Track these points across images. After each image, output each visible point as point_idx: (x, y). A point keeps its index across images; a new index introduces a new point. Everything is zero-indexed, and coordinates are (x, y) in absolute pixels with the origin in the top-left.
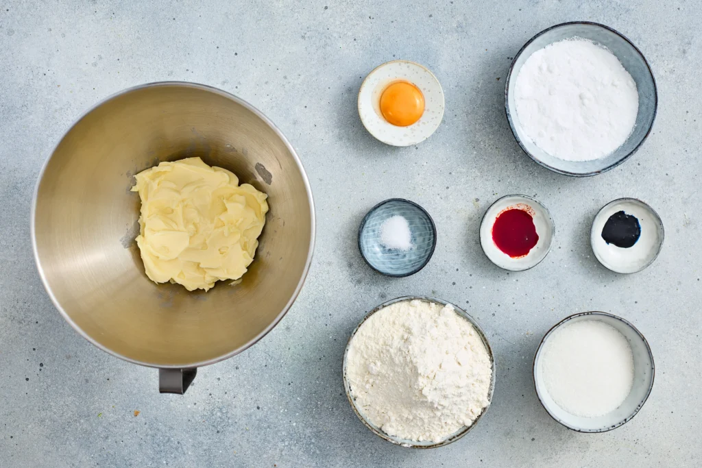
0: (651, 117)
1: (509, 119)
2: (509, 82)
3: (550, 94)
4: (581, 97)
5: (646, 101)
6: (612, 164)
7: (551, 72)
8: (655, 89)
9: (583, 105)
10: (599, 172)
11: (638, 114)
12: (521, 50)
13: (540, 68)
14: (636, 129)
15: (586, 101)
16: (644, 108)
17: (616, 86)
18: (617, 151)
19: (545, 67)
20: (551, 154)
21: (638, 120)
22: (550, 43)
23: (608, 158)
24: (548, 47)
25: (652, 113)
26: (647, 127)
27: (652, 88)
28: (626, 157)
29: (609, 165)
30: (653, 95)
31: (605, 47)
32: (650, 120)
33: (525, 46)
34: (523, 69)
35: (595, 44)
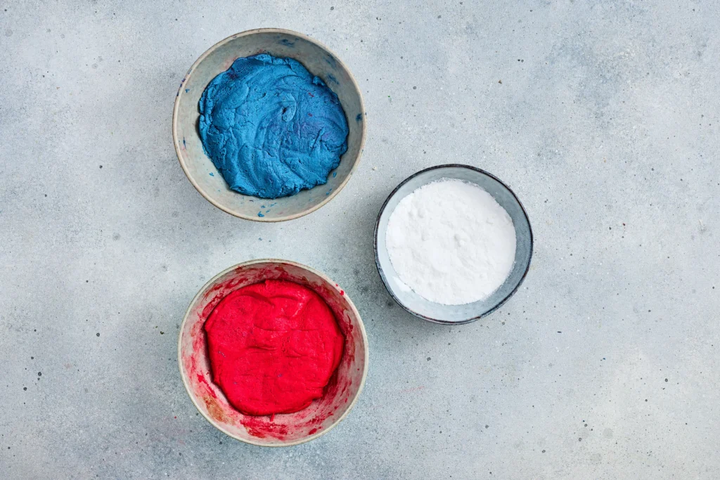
0: (528, 256)
1: (381, 273)
2: (376, 235)
3: (423, 240)
4: (456, 238)
5: (522, 236)
6: (491, 307)
7: (421, 216)
8: (530, 226)
9: (459, 246)
10: (479, 318)
11: (517, 250)
12: (386, 202)
13: (410, 215)
14: (515, 266)
15: (462, 242)
16: (521, 244)
17: (490, 223)
18: (498, 291)
19: (415, 212)
20: (431, 300)
21: (517, 257)
22: (419, 186)
23: (490, 299)
24: (417, 191)
25: (529, 250)
26: (525, 265)
27: (526, 225)
28: (505, 299)
29: (488, 309)
30: (528, 232)
31: (475, 185)
32: (527, 259)
33: (390, 197)
34: (393, 217)
35: (466, 182)
